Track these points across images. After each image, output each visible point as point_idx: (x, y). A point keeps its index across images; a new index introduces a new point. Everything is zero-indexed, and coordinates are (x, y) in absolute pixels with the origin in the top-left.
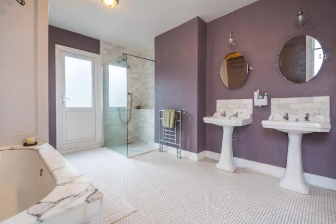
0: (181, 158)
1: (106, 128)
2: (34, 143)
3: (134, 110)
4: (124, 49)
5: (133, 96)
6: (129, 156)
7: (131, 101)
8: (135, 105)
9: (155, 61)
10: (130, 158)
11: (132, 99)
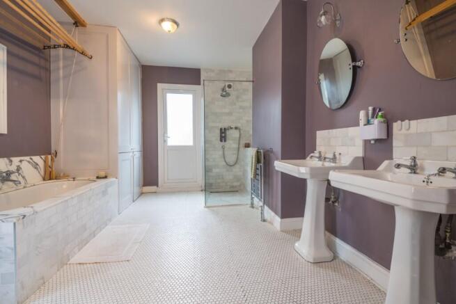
0: (264, 221)
1: (207, 170)
2: (104, 176)
3: (242, 149)
4: (231, 71)
5: (242, 132)
6: (208, 205)
7: (240, 138)
8: (243, 142)
9: (253, 81)
10: (208, 207)
11: (240, 135)
